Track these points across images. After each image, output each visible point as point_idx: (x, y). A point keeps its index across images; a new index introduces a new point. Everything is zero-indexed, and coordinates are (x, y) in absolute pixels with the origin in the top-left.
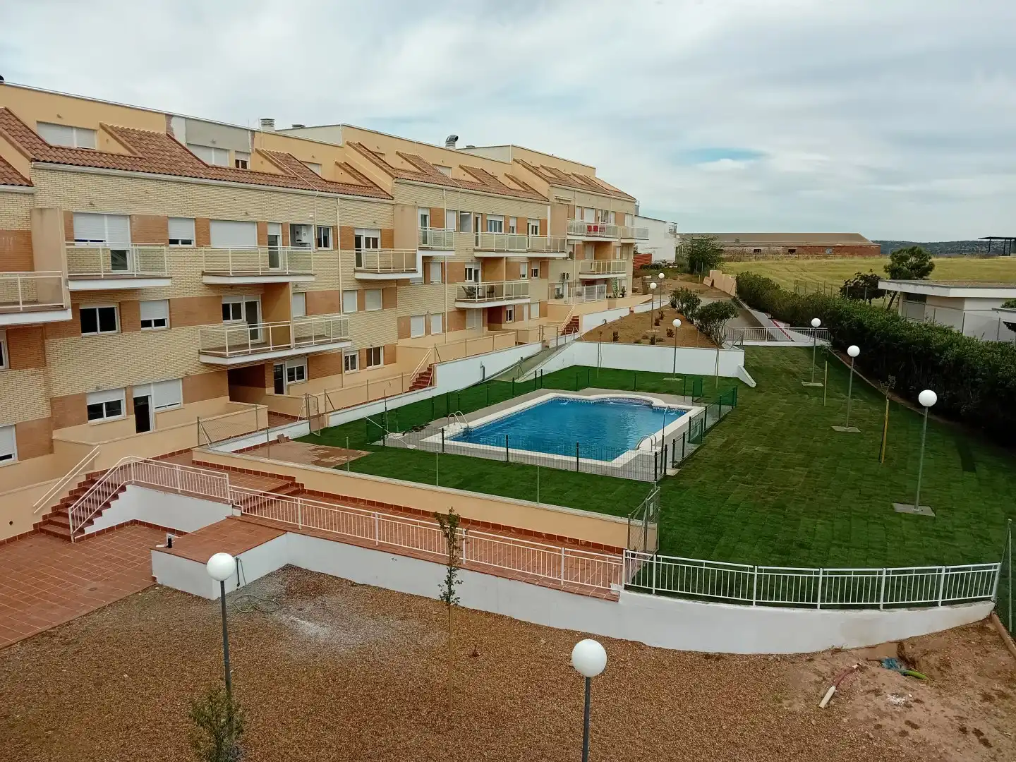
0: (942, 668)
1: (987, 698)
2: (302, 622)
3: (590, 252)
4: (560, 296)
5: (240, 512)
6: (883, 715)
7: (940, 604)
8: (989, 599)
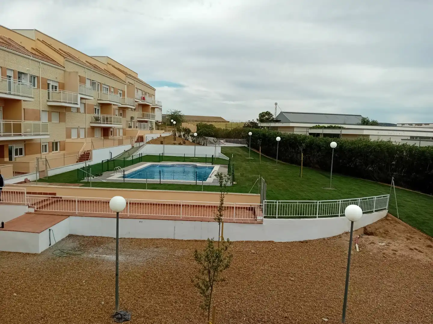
0: (386, 233)
1: (408, 239)
3: (140, 109)
4: (130, 127)
5: (34, 209)
6: (383, 249)
7: (374, 211)
8: (385, 209)
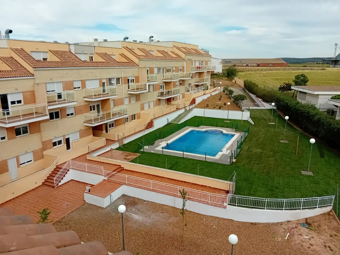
0: (318, 227)
1: (331, 236)
2: (133, 215)
3: (197, 76)
4: (188, 91)
5: (107, 178)
6: (303, 242)
7: (317, 207)
8: (331, 205)
